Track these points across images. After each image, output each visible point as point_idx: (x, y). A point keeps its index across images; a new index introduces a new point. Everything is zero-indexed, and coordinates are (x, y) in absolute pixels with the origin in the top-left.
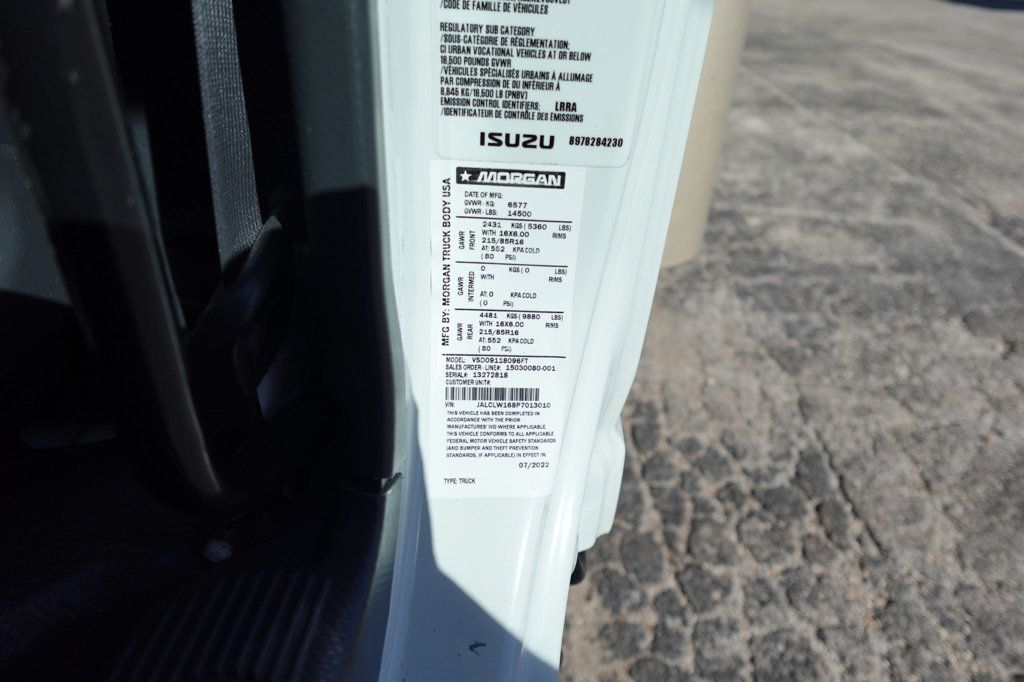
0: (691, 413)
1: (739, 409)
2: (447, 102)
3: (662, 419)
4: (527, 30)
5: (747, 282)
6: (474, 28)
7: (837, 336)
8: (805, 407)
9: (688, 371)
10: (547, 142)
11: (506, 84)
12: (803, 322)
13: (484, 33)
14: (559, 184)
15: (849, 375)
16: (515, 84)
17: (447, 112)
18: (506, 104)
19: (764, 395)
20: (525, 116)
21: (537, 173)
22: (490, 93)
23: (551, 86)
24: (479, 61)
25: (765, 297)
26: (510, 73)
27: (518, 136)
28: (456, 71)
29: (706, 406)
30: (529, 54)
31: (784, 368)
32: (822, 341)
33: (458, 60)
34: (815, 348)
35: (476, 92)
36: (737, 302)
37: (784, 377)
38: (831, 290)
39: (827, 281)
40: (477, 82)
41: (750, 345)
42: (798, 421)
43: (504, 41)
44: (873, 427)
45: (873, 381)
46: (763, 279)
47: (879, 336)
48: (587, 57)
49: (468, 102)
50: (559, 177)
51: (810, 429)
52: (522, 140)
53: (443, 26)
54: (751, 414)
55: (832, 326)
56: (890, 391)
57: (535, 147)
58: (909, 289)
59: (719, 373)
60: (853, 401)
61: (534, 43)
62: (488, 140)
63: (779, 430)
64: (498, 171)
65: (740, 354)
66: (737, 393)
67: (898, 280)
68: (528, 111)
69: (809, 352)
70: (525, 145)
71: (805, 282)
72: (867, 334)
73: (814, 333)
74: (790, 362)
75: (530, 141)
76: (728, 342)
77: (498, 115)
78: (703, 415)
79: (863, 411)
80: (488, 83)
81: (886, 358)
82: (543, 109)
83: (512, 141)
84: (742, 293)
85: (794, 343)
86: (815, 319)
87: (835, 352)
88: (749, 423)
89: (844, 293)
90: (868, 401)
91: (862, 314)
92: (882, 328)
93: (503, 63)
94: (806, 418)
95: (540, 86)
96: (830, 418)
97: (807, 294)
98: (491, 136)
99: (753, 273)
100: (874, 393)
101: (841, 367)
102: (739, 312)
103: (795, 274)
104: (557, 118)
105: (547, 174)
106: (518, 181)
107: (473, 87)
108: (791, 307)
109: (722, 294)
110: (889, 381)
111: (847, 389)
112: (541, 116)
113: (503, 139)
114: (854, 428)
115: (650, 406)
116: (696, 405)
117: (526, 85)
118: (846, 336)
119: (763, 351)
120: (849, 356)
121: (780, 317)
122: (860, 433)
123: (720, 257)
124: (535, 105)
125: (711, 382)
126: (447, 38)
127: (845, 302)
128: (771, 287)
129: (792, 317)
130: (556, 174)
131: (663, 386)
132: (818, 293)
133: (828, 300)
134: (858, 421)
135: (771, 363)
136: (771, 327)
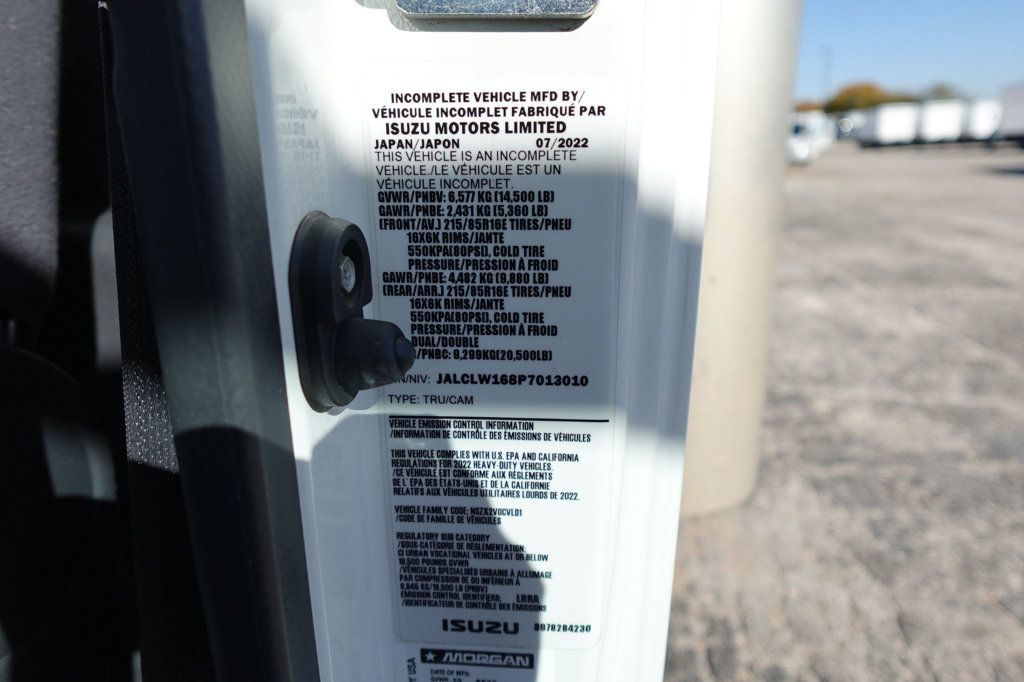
0: (774, 632)
1: (830, 628)
2: (408, 595)
3: (740, 640)
4: (481, 537)
5: (822, 473)
6: (430, 536)
7: (932, 536)
8: (905, 625)
9: (764, 580)
10: (511, 628)
11: (465, 580)
12: (889, 520)
13: (439, 540)
14: (527, 664)
15: (952, 585)
16: (474, 580)
17: (408, 603)
18: (466, 597)
19: (856, 611)
20: (487, 606)
21: (504, 655)
22: (450, 587)
23: (510, 582)
24: (436, 562)
25: (843, 490)
26: (468, 571)
27: (481, 623)
28: (414, 570)
29: (789, 623)
30: (486, 556)
31: (875, 575)
32: (915, 542)
33: (416, 562)
34: (908, 552)
35: (436, 587)
36: (812, 497)
37: (876, 589)
38: (916, 482)
39: (910, 470)
40: (436, 579)
41: (833, 547)
42: (898, 644)
43: (460, 546)
44: (990, 654)
45: (982, 594)
46: (840, 470)
47: (981, 537)
48: (545, 558)
49: (428, 595)
50: (527, 659)
51: (914, 655)
52: (485, 626)
53: (399, 535)
54: (842, 634)
55: (923, 525)
56: (1004, 606)
57: (499, 632)
58: (1006, 479)
59: (801, 582)
60: (961, 619)
61: (490, 547)
62: (450, 626)
63: (878, 656)
64: (463, 652)
65: (822, 559)
66: (824, 607)
67: (992, 469)
68: (490, 602)
69: (901, 557)
70: (489, 630)
71: (886, 472)
72: (966, 535)
73: (903, 533)
74: (881, 569)
75: (493, 628)
76: (808, 544)
77: (459, 605)
78: (786, 636)
79: (976, 633)
80: (447, 579)
81: (992, 564)
82: (504, 600)
83: (476, 626)
84: (817, 486)
85: (882, 546)
86: (903, 516)
87: (933, 555)
88: (842, 645)
89: (932, 484)
90: (980, 618)
91: (956, 509)
92: (982, 526)
93: (461, 563)
94: (908, 640)
95: (500, 582)
96: (935, 641)
97: (890, 485)
98: (454, 622)
99: (828, 462)
100: (985, 608)
101: (941, 575)
102: (816, 508)
103: (873, 463)
104: (519, 608)
105: (515, 656)
106: (484, 661)
107: (432, 582)
108: (873, 502)
109: (795, 487)
110: (1001, 593)
111: (951, 603)
112: (502, 607)
113: (466, 625)
114: (967, 654)
115: (725, 622)
116: (777, 621)
117: (485, 581)
118: (942, 537)
119: (848, 555)
120: (948, 562)
121: (863, 515)
122: (976, 661)
123: (790, 446)
124: (496, 598)
125: (794, 594)
126: (403, 545)
127: (935, 495)
128: (848, 480)
129: (877, 514)
130: (524, 656)
131: (739, 597)
132: (902, 486)
133: (916, 494)
134: (971, 645)
135: (859, 571)
136: (854, 525)
